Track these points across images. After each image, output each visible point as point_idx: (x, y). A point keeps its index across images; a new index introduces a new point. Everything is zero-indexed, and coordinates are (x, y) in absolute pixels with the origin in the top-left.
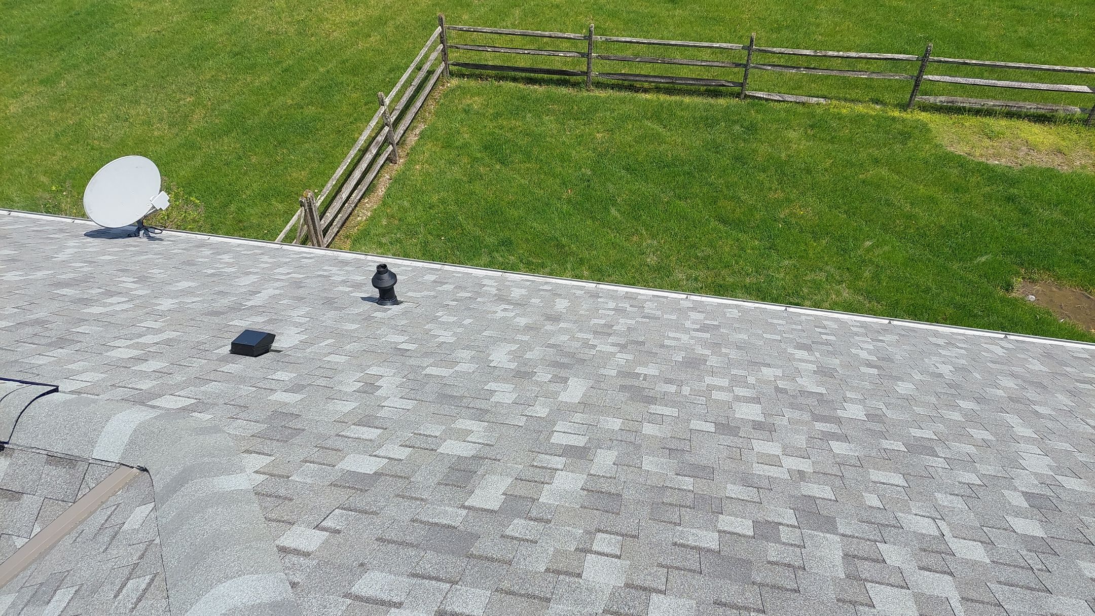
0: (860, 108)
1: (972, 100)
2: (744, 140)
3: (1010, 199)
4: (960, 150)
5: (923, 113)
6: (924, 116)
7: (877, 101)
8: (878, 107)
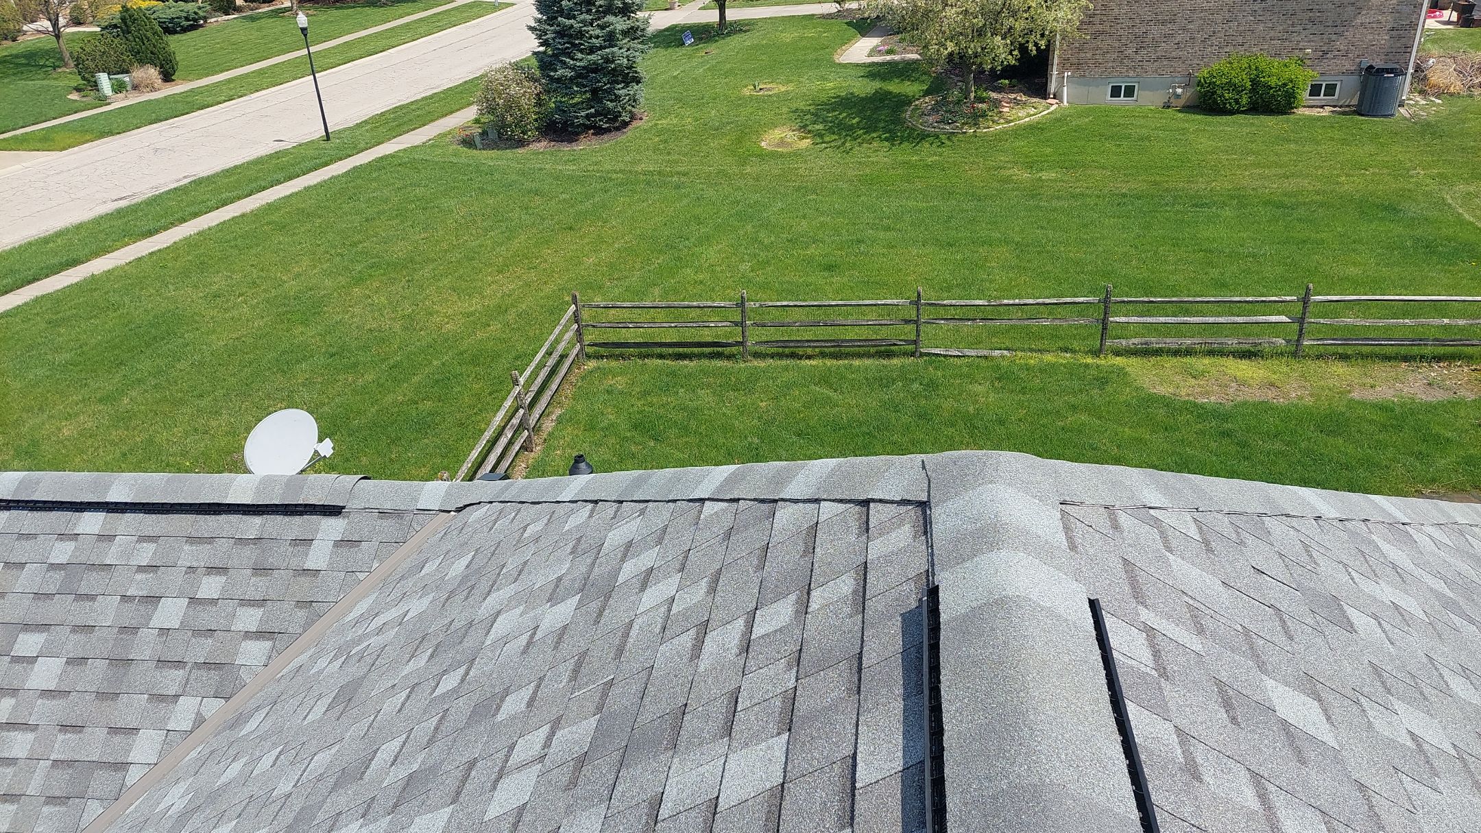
0: (1049, 358)
1: (1168, 340)
2: (926, 397)
3: (1226, 434)
4: (1163, 390)
5: (1118, 358)
6: (1119, 361)
7: (1066, 350)
8: (1068, 355)
